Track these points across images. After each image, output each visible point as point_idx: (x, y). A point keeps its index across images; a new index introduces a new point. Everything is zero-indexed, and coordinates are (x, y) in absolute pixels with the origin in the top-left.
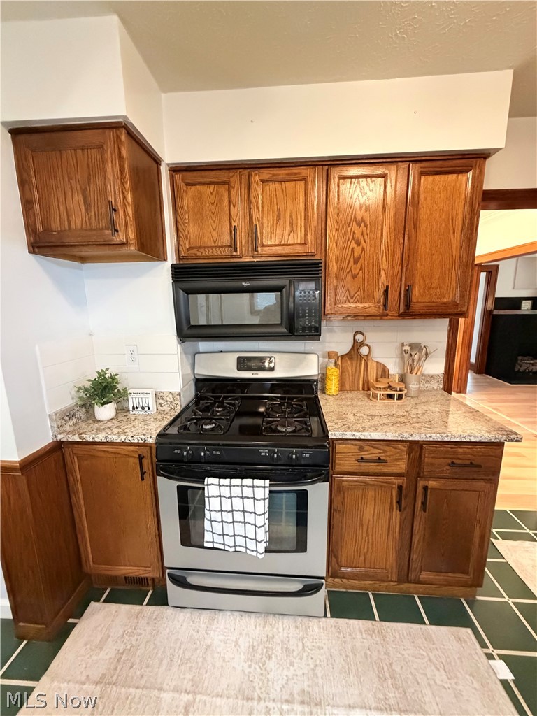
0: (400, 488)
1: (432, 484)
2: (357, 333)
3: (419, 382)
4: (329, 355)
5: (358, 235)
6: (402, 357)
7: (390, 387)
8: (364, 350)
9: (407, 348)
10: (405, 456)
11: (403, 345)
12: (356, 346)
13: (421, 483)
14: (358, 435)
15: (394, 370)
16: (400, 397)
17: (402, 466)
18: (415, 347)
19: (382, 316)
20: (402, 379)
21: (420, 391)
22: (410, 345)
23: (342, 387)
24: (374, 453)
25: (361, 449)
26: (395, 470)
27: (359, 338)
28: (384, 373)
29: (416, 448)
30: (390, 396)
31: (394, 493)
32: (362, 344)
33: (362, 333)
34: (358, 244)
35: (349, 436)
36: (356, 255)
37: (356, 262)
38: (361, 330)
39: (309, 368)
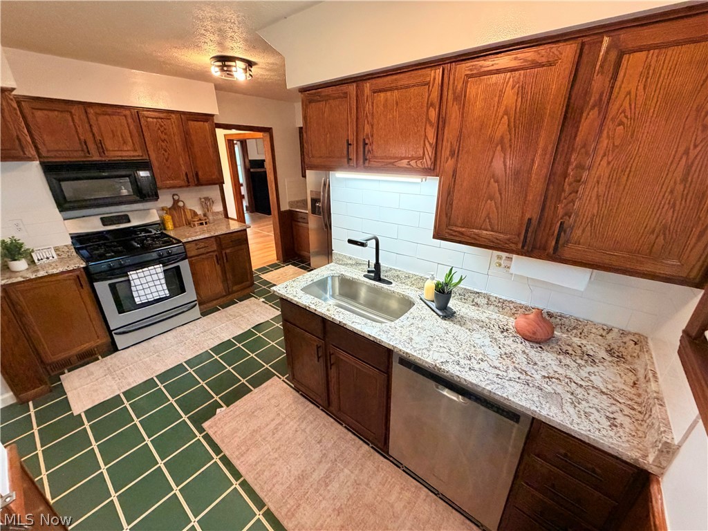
0: (216, 256)
1: (228, 251)
2: (174, 195)
3: (213, 216)
4: (163, 209)
5: (164, 147)
6: (202, 206)
7: (200, 220)
8: (181, 204)
9: (203, 200)
10: (215, 243)
11: (200, 199)
12: (176, 202)
13: (224, 252)
14: (194, 238)
15: (199, 212)
16: (206, 223)
17: (215, 247)
18: (207, 199)
19: (188, 186)
20: (205, 215)
21: (214, 220)
22: (204, 198)
23: (175, 226)
24: (202, 245)
25: (196, 245)
26: (213, 250)
27: (176, 197)
28: (195, 214)
29: (217, 238)
30: (202, 224)
31: (215, 258)
32: (178, 201)
33: (177, 195)
34: (166, 151)
35: (190, 239)
36: (166, 157)
37: (167, 161)
38: (175, 193)
39: (154, 217)
